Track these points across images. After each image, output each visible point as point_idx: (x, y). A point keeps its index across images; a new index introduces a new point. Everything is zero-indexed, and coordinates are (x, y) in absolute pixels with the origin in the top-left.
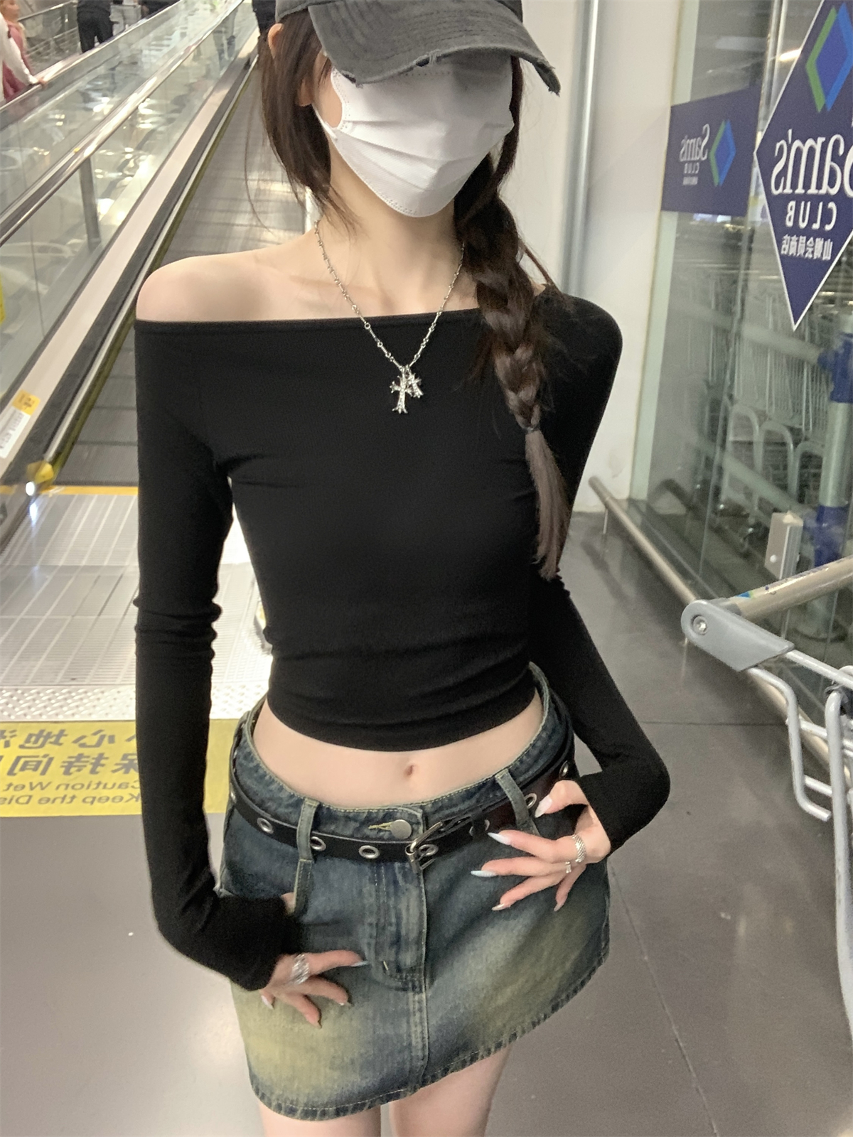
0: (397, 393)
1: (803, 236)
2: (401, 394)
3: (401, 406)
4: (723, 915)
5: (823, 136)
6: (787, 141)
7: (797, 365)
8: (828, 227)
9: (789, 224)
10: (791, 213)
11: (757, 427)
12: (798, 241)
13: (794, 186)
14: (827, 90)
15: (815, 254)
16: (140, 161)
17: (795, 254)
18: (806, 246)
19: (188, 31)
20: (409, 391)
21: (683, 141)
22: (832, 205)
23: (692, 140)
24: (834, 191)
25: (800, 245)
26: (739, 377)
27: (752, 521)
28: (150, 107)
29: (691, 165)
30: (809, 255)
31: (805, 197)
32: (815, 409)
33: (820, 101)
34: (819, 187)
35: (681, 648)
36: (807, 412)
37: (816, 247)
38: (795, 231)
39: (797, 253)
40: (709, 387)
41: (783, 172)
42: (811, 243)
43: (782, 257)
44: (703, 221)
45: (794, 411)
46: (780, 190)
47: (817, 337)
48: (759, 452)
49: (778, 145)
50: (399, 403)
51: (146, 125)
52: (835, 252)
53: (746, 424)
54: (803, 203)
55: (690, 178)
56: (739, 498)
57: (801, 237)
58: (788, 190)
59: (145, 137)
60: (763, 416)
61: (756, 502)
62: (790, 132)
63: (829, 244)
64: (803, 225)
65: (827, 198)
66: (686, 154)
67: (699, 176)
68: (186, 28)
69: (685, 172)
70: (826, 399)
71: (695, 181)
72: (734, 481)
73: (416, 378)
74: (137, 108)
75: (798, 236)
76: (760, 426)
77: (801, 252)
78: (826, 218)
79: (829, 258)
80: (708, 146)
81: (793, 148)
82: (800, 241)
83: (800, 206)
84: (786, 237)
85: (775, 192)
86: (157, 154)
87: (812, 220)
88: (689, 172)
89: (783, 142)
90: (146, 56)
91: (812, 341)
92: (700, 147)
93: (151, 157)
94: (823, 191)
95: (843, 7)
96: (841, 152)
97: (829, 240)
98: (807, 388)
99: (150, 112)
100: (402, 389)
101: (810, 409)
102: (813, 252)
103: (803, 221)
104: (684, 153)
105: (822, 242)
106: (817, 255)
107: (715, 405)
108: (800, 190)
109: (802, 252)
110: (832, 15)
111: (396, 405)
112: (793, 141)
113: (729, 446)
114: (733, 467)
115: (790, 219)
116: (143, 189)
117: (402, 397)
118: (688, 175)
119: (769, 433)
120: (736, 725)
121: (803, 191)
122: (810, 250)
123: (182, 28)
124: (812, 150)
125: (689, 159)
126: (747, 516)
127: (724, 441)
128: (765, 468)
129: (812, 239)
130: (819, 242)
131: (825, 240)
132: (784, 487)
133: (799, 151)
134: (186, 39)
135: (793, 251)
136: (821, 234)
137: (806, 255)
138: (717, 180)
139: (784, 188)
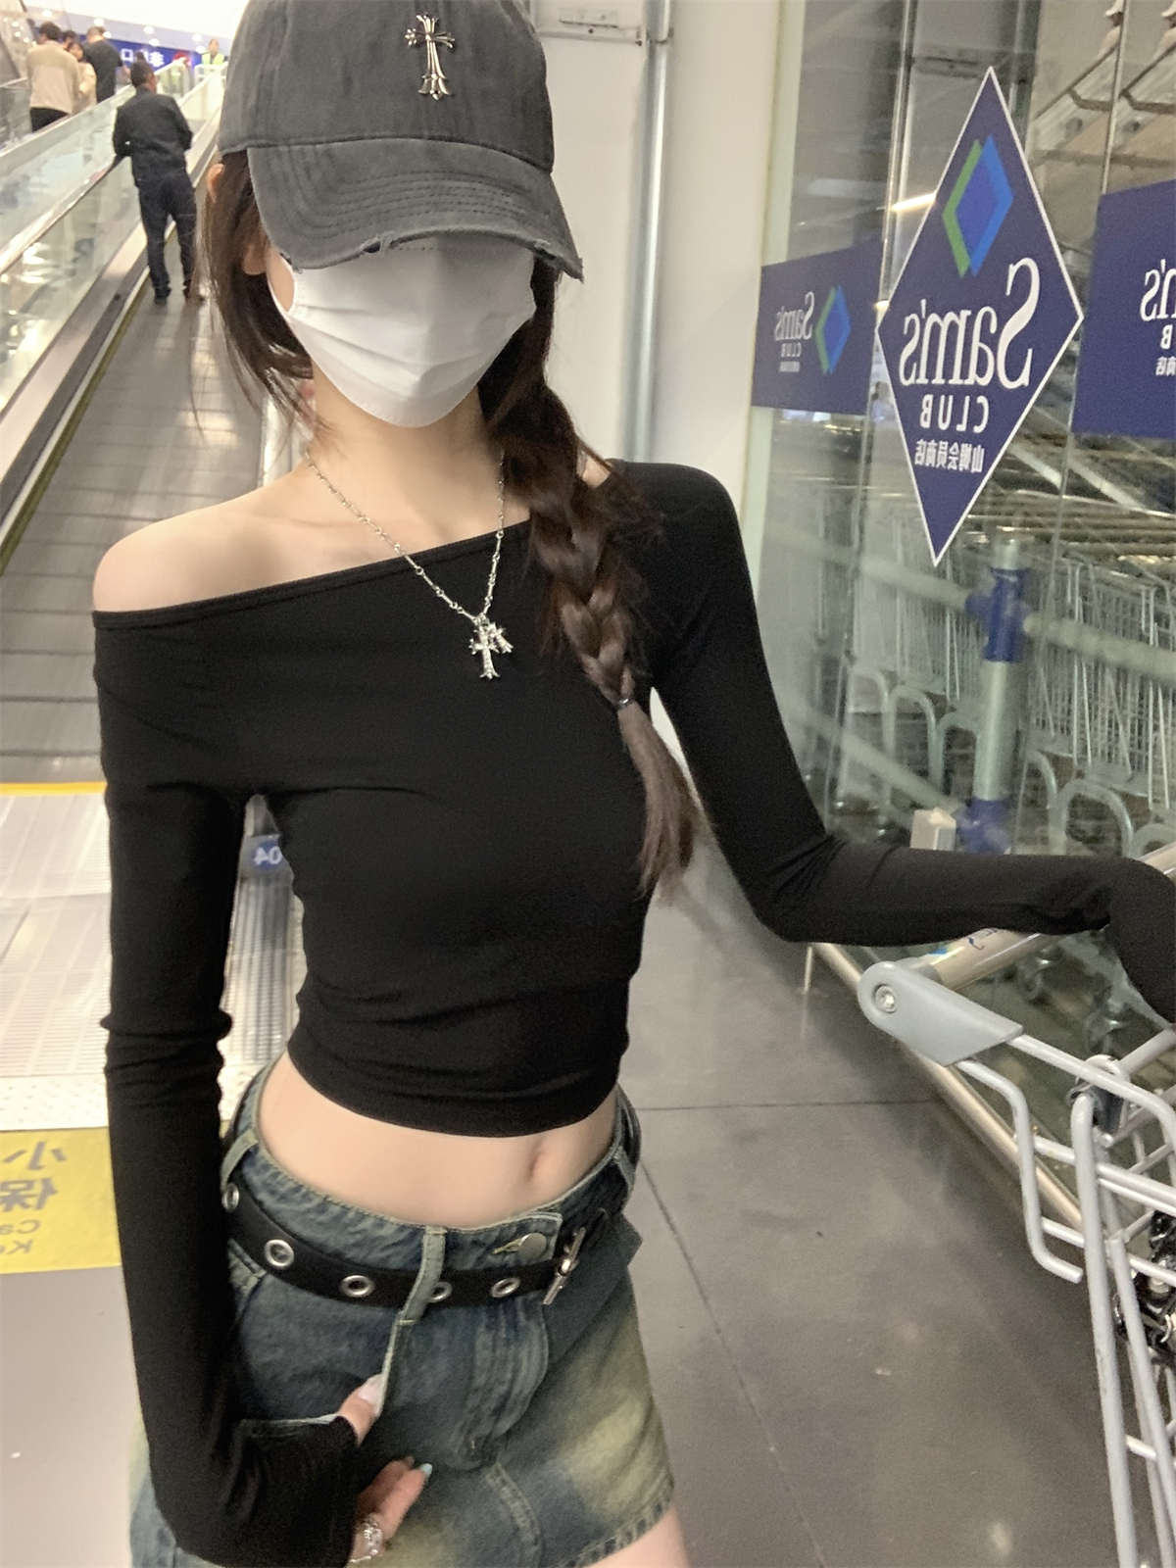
0: (480, 653)
1: (944, 441)
2: (484, 653)
3: (489, 670)
4: (879, 1372)
5: (969, 309)
6: (920, 316)
7: (936, 610)
8: (978, 429)
9: (926, 424)
10: (927, 411)
11: (886, 694)
12: (937, 448)
13: (930, 375)
14: (971, 249)
15: (961, 465)
16: (26, 328)
17: (933, 465)
18: (949, 455)
19: (94, 154)
20: (493, 647)
21: (779, 313)
22: (982, 400)
23: (791, 313)
24: (985, 381)
25: (940, 452)
26: (859, 629)
27: (882, 819)
28: (40, 254)
29: (790, 345)
30: (952, 466)
31: (946, 390)
32: (962, 671)
33: (963, 262)
34: (964, 375)
35: (799, 997)
36: (952, 674)
37: (962, 455)
38: (934, 434)
39: (936, 463)
40: (821, 642)
41: (915, 357)
42: (955, 450)
43: (916, 468)
44: (796, 420)
45: (934, 672)
46: (912, 380)
47: (963, 575)
48: (889, 728)
49: (908, 320)
50: (486, 666)
51: (33, 279)
52: (987, 464)
53: (871, 691)
54: (943, 397)
55: (788, 363)
56: (864, 791)
57: (941, 443)
58: (923, 380)
59: (34, 295)
60: (893, 679)
61: (887, 792)
62: (923, 302)
63: (980, 452)
64: (943, 426)
65: (975, 390)
66: (783, 331)
67: (801, 360)
68: (91, 149)
69: (783, 355)
70: (977, 657)
71: (795, 367)
72: (857, 768)
73: (497, 627)
74: (21, 256)
75: (937, 441)
76: (890, 693)
77: (942, 462)
78: (975, 418)
79: (980, 470)
80: (813, 321)
81: (926, 325)
82: (941, 448)
83: (939, 401)
84: (921, 442)
85: (905, 383)
86: (52, 318)
87: (956, 418)
88: (788, 355)
89: (914, 316)
90: (35, 185)
91: (956, 579)
92: (801, 321)
93: (42, 322)
94: (969, 382)
95: (990, 140)
96: (993, 329)
97: (979, 446)
98: (952, 641)
99: (40, 261)
100: (484, 647)
101: (956, 671)
102: (958, 463)
103: (944, 421)
104: (780, 330)
105: (970, 449)
106: (964, 466)
107: (830, 666)
108: (939, 380)
109: (944, 461)
110: (976, 152)
111: (482, 670)
112: (927, 315)
113: (849, 720)
114: (854, 748)
115: (925, 419)
116: (31, 366)
117: (487, 656)
118: (786, 359)
119: (902, 701)
120: (877, 1103)
121: (943, 382)
122: (954, 459)
123: (87, 149)
124: (953, 327)
125: (787, 338)
126: (874, 813)
127: (842, 712)
128: (899, 747)
129: (956, 445)
130: (966, 448)
131: (974, 446)
132: (923, 774)
133: (936, 328)
134: (91, 164)
135: (930, 461)
136: (969, 438)
137: (949, 466)
138: (826, 365)
139: (917, 377)
